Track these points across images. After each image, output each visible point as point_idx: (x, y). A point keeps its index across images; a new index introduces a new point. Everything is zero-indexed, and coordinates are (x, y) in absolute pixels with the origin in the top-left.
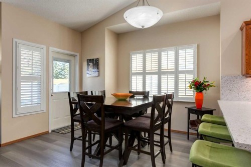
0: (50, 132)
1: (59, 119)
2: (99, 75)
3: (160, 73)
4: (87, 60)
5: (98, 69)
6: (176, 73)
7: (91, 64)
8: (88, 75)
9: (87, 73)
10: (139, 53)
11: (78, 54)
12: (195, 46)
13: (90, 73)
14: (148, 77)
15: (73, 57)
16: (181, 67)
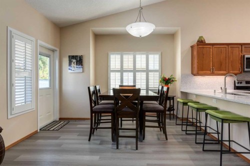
0: (39, 131)
1: (42, 117)
2: (83, 72)
3: (135, 71)
4: (69, 56)
5: (82, 65)
6: (147, 71)
7: (74, 61)
8: (70, 71)
9: (69, 69)
10: (117, 54)
11: (58, 50)
12: (160, 53)
13: (73, 69)
14: (125, 74)
15: (52, 52)
16: (151, 68)
